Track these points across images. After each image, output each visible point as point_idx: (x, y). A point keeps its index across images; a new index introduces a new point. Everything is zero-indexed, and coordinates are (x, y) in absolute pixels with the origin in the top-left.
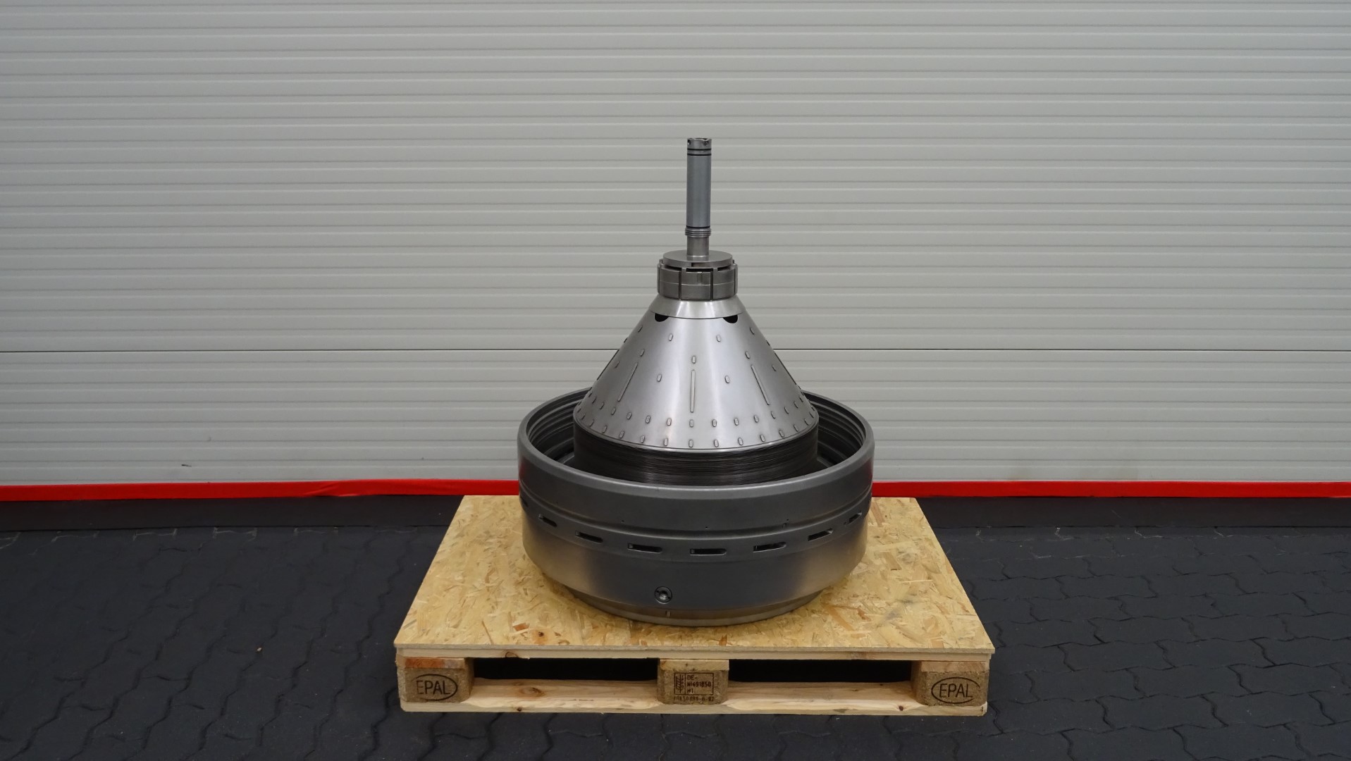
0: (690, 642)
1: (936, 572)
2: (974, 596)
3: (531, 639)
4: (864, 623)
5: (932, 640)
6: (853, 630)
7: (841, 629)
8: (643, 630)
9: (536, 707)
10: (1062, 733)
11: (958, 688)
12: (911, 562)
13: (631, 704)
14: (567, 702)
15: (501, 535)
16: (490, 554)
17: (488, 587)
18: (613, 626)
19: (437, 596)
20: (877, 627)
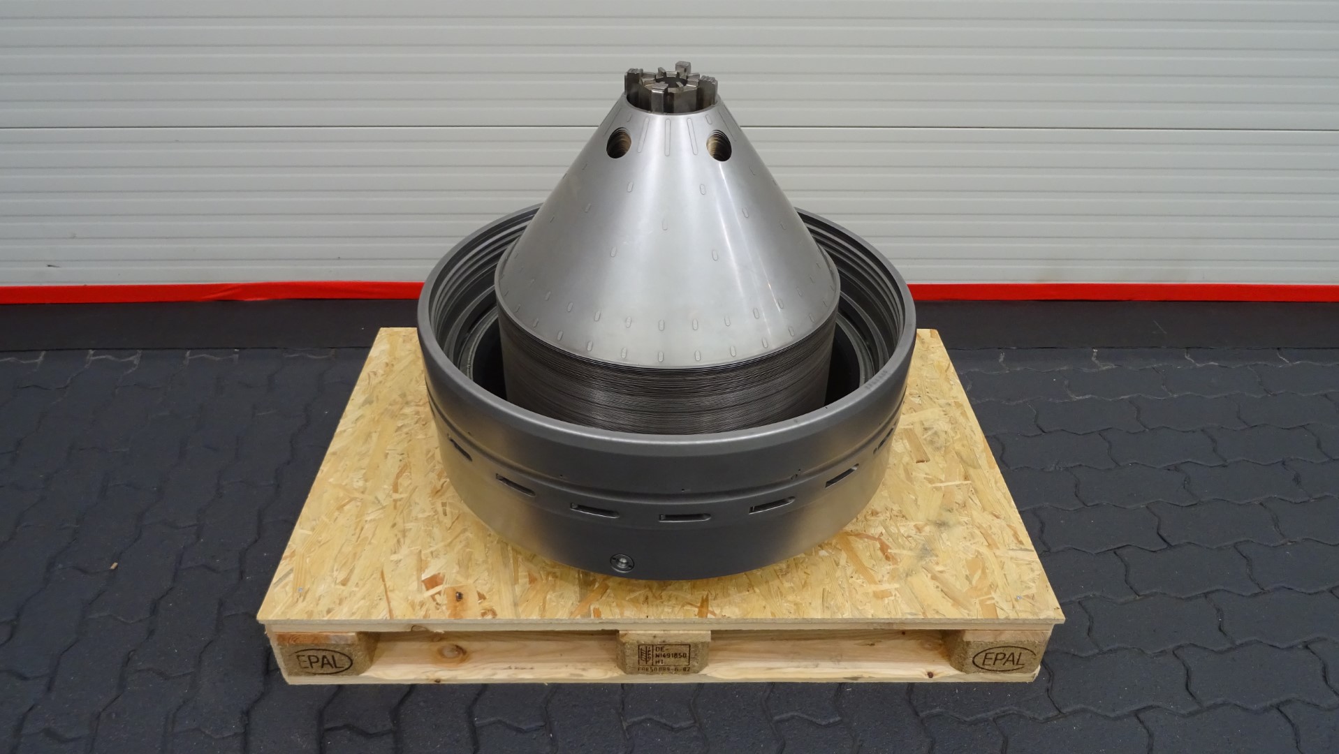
0: (660, 609)
1: (974, 467)
2: (1003, 462)
3: (444, 608)
4: (888, 567)
5: (982, 603)
6: (875, 582)
7: (859, 581)
8: (597, 585)
9: (459, 678)
10: (1136, 714)
11: (1007, 656)
12: (941, 447)
13: (583, 673)
14: (499, 672)
15: (421, 400)
16: (404, 436)
17: (395, 501)
18: (555, 576)
19: (326, 520)
20: (907, 576)
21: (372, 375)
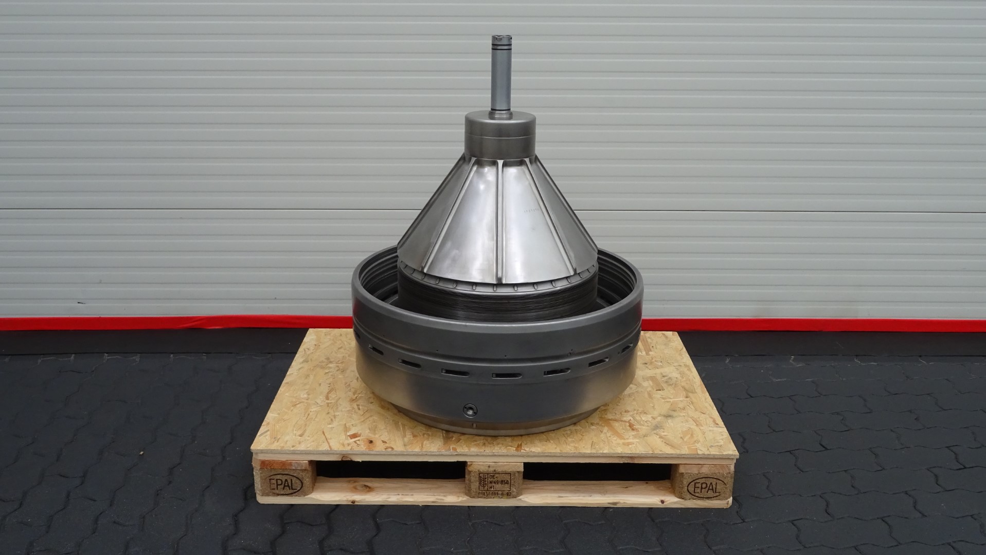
0: (492, 448)
1: (692, 393)
2: (722, 411)
3: (362, 446)
4: (634, 433)
5: (689, 448)
6: (625, 439)
7: (615, 438)
8: (454, 439)
9: (367, 500)
10: (792, 522)
11: (708, 486)
12: (673, 384)
13: (444, 498)
14: (391, 496)
15: (339, 361)
16: (330, 376)
17: (328, 403)
18: (429, 435)
19: (286, 411)
20: (644, 436)
21: (306, 350)
